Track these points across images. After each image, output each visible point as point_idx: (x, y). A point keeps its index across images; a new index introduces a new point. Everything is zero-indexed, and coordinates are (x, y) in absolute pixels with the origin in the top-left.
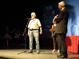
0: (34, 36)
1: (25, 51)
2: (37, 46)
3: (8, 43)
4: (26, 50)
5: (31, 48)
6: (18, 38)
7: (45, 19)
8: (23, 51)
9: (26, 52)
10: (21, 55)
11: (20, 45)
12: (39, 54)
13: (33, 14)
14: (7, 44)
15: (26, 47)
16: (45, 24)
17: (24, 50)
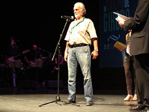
0: (77, 62)
1: (58, 98)
2: (88, 87)
3: (14, 79)
4: (61, 96)
5: (72, 92)
6: (40, 66)
7: (107, 20)
8: (52, 98)
9: (59, 100)
10: (47, 107)
11: (44, 83)
12: (91, 105)
13: (79, 6)
14: (14, 82)
15: (60, 89)
16: (105, 31)
17: (56, 95)
